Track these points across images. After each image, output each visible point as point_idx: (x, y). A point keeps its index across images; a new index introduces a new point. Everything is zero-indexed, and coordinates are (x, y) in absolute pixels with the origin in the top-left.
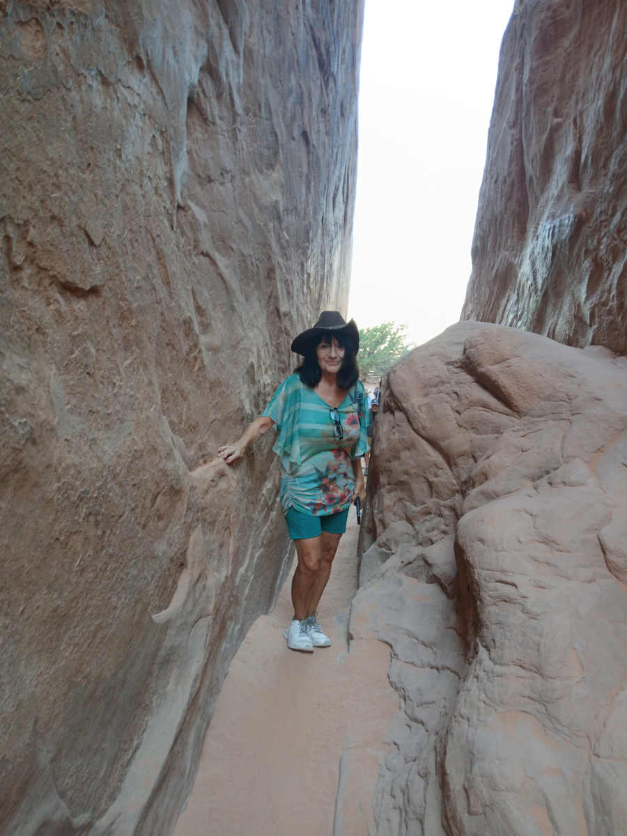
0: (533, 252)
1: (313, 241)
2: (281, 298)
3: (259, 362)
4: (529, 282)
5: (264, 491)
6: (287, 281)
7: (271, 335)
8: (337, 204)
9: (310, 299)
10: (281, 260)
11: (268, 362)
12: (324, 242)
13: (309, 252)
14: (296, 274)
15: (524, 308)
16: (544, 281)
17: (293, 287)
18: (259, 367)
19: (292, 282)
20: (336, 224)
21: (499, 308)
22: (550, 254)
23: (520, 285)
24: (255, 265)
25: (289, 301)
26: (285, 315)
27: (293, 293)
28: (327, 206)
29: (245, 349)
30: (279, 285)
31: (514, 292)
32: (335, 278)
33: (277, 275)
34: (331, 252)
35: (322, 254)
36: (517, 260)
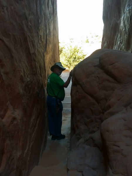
0: (124, 18)
1: (41, 23)
2: (30, 48)
3: (24, 74)
4: (124, 30)
5: (32, 121)
6: (32, 41)
7: (28, 63)
8: (49, 6)
9: (43, 44)
10: (29, 34)
11: (28, 73)
12: (46, 22)
13: (40, 28)
14: (36, 37)
15: (123, 39)
16: (128, 29)
17: (35, 42)
18: (25, 76)
19: (34, 41)
20: (50, 14)
21: (114, 39)
22: (129, 19)
23: (120, 30)
24: (19, 38)
25: (34, 48)
26: (33, 54)
27: (35, 45)
28: (45, 8)
29: (18, 70)
30: (29, 44)
31: (119, 33)
32: (52, 34)
33: (28, 40)
34: (49, 25)
35: (46, 26)
36: (118, 22)
